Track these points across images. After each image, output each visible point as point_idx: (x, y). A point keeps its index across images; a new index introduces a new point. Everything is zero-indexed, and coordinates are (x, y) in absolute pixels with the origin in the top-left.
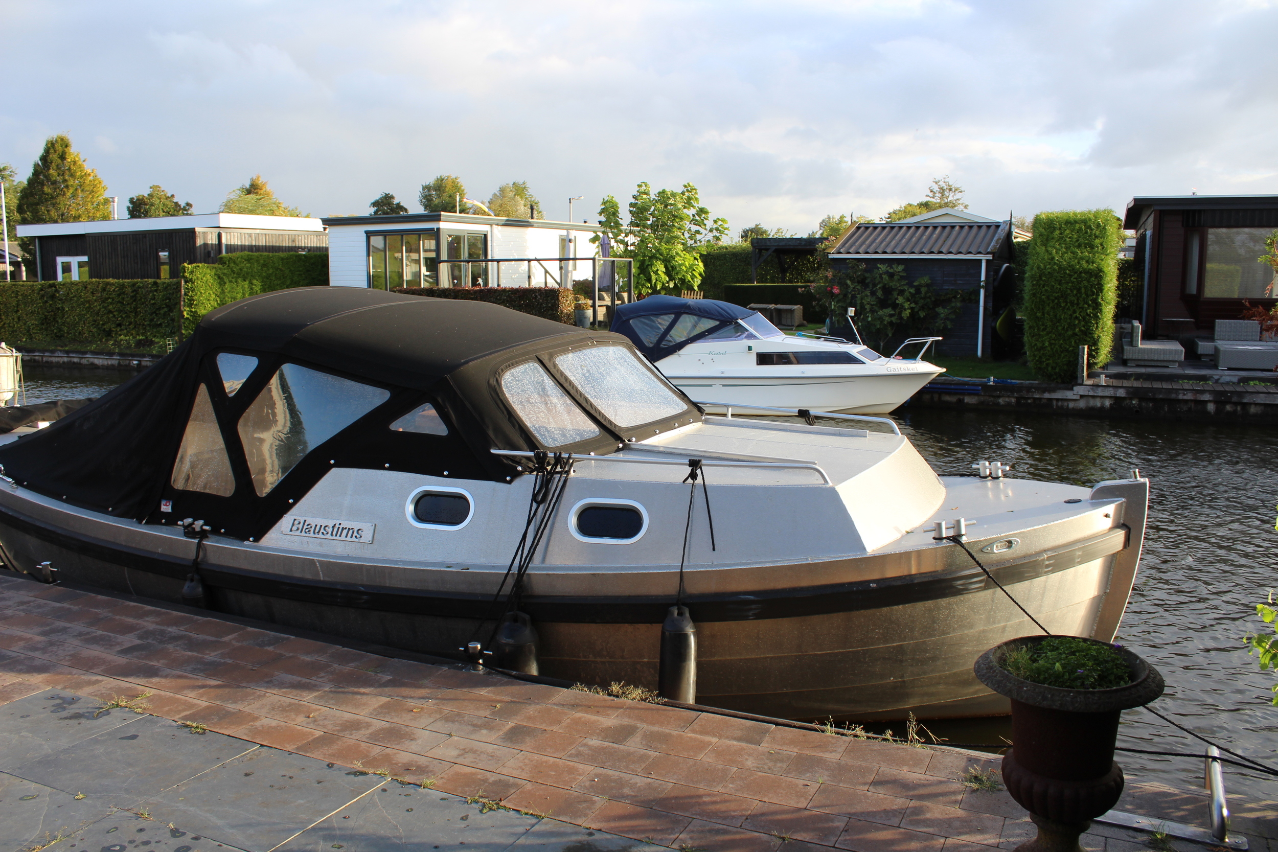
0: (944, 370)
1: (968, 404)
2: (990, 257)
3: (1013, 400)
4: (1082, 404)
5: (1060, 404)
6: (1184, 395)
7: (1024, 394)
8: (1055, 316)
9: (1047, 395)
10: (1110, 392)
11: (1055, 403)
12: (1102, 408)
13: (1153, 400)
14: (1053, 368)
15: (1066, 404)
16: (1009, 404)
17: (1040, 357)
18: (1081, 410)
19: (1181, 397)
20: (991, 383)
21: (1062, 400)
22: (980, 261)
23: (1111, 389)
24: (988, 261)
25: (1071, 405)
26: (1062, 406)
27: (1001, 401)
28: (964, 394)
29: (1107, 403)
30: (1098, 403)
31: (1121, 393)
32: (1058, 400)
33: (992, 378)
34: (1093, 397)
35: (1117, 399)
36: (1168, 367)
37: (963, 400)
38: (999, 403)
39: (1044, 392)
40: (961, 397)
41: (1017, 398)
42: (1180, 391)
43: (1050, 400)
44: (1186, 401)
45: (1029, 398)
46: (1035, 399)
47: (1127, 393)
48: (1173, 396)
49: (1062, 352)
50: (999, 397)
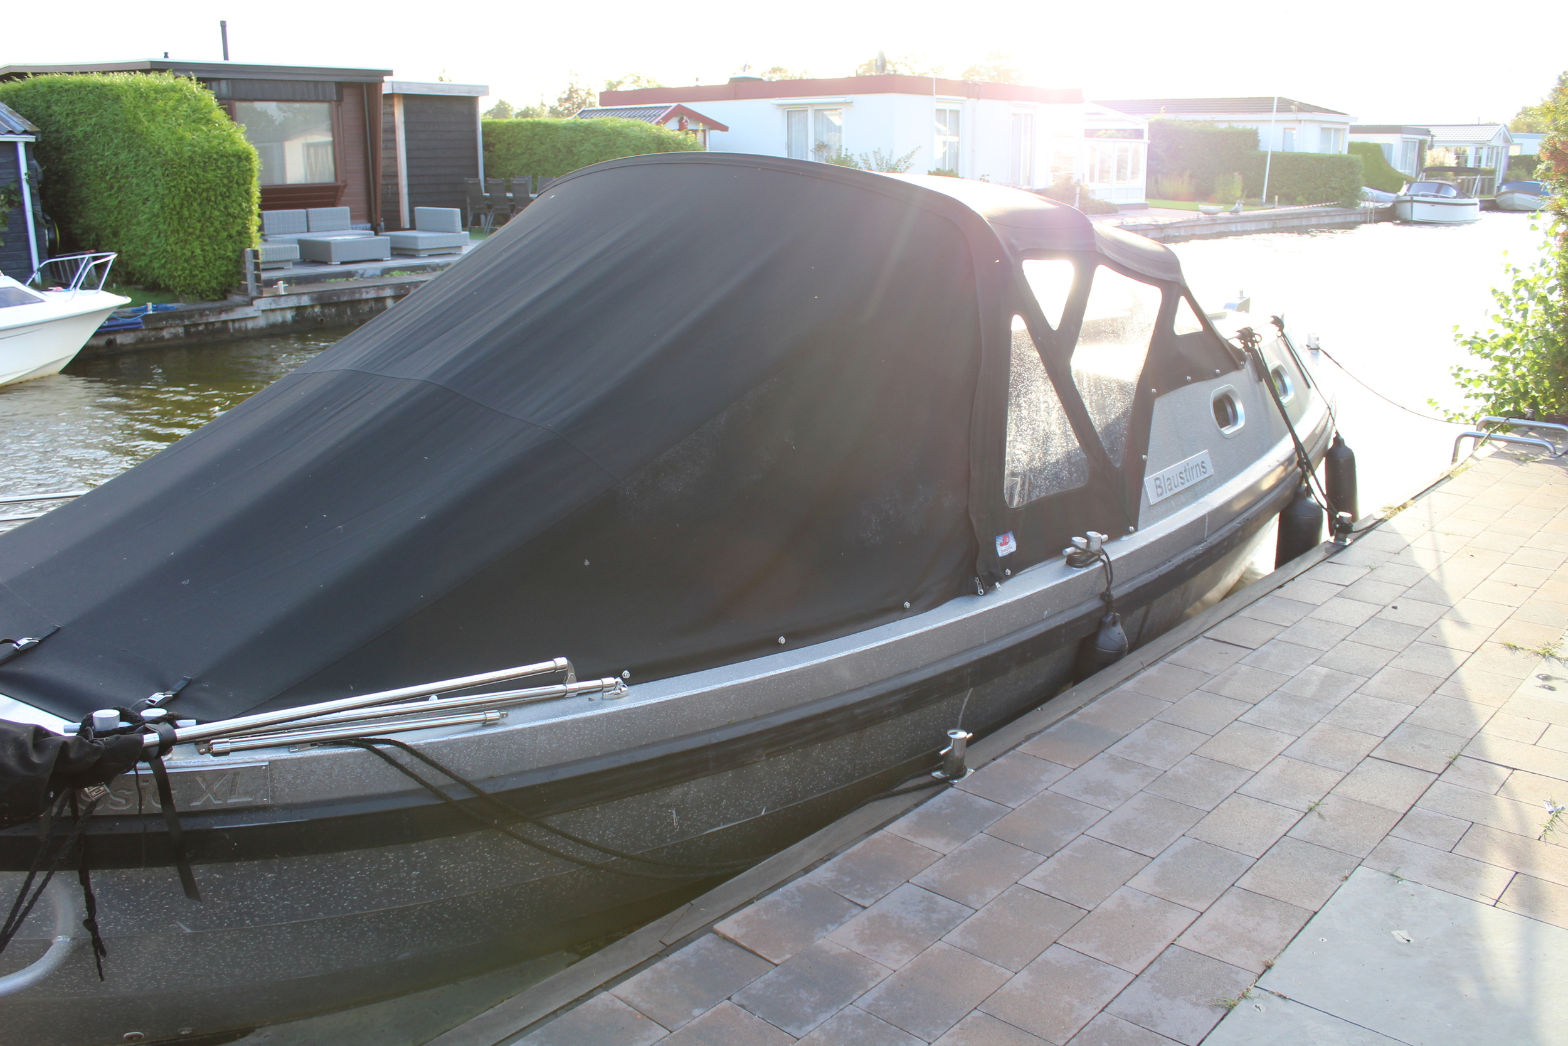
0: (128, 300)
1: (122, 345)
2: (31, 139)
3: (181, 330)
4: (262, 322)
5: (237, 325)
6: (367, 293)
7: (197, 319)
8: (204, 213)
9: (224, 317)
10: (293, 302)
11: (230, 325)
12: (284, 324)
13: (336, 304)
14: (208, 282)
15: (243, 324)
16: (176, 336)
17: (191, 271)
18: (262, 329)
19: (365, 296)
20: (151, 312)
21: (238, 320)
22: (14, 145)
23: (294, 297)
24: (27, 144)
25: (250, 325)
26: (240, 328)
27: (166, 334)
28: (115, 332)
29: (289, 316)
30: (278, 318)
31: (305, 301)
32: (234, 321)
33: (150, 305)
34: (272, 310)
35: (299, 309)
37: (115, 339)
38: (163, 337)
39: (220, 313)
40: (112, 337)
41: (186, 327)
42: (364, 290)
43: (225, 322)
44: (367, 300)
45: (200, 324)
46: (207, 324)
47: (312, 299)
48: (357, 296)
49: (216, 260)
50: (162, 329)
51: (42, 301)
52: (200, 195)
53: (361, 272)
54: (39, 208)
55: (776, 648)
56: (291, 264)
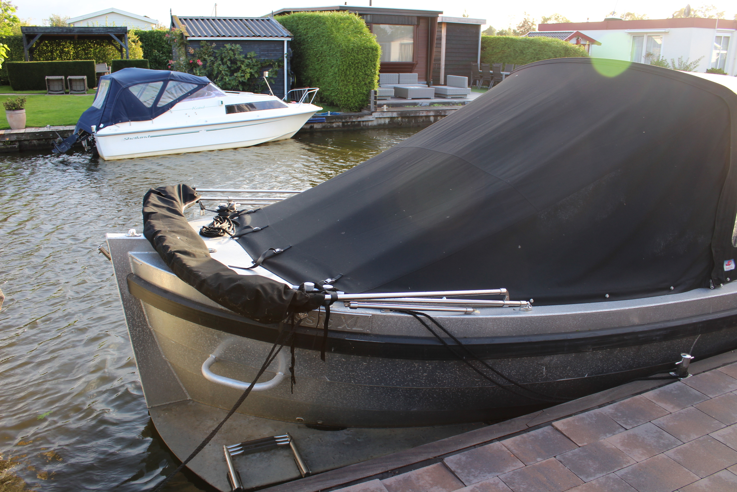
0: (321, 109)
1: (316, 129)
2: (290, 39)
3: (341, 124)
4: (375, 123)
5: (364, 123)
6: (422, 113)
7: (348, 120)
8: (355, 73)
9: (359, 119)
10: (389, 115)
11: (362, 123)
12: (385, 124)
13: (408, 117)
14: (354, 104)
15: (367, 123)
16: (338, 126)
17: (347, 98)
18: (375, 126)
19: (421, 114)
20: (329, 115)
21: (365, 121)
22: (283, 41)
23: (390, 113)
24: (288, 41)
25: (370, 124)
26: (366, 125)
27: (334, 125)
28: (314, 123)
29: (387, 121)
30: (382, 121)
31: (395, 115)
32: (363, 121)
33: (329, 112)
34: (380, 118)
35: (392, 118)
36: (386, 99)
37: (313, 126)
38: (333, 126)
39: (358, 118)
40: (312, 125)
41: (343, 122)
42: (421, 112)
43: (360, 122)
44: (422, 116)
45: (349, 122)
46: (352, 122)
47: (398, 114)
48: (418, 114)
49: (358, 94)
50: (333, 123)
51: (287, 107)
52: (355, 65)
53: (420, 103)
54: (289, 68)
55: (604, 299)
56: (390, 98)
